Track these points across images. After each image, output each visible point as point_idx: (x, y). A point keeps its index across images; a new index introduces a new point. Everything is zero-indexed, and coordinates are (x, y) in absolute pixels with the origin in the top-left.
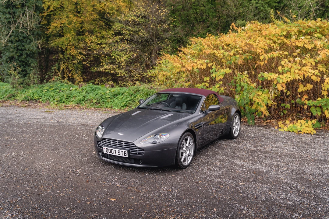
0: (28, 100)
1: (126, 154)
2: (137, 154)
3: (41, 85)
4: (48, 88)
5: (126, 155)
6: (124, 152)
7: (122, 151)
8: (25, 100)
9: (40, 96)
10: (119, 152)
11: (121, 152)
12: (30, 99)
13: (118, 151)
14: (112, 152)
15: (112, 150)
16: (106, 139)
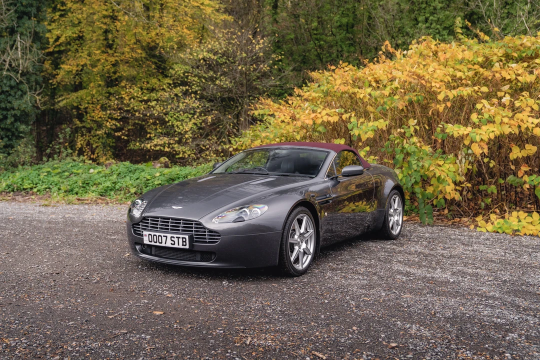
0: (13, 191)
1: (185, 242)
2: (205, 242)
3: (37, 167)
4: (49, 170)
5: (186, 245)
6: (183, 238)
7: (178, 238)
8: (8, 191)
9: (35, 183)
10: (173, 239)
11: (176, 240)
12: (15, 188)
13: (171, 237)
14: (160, 241)
15: (160, 237)
16: (150, 218)
